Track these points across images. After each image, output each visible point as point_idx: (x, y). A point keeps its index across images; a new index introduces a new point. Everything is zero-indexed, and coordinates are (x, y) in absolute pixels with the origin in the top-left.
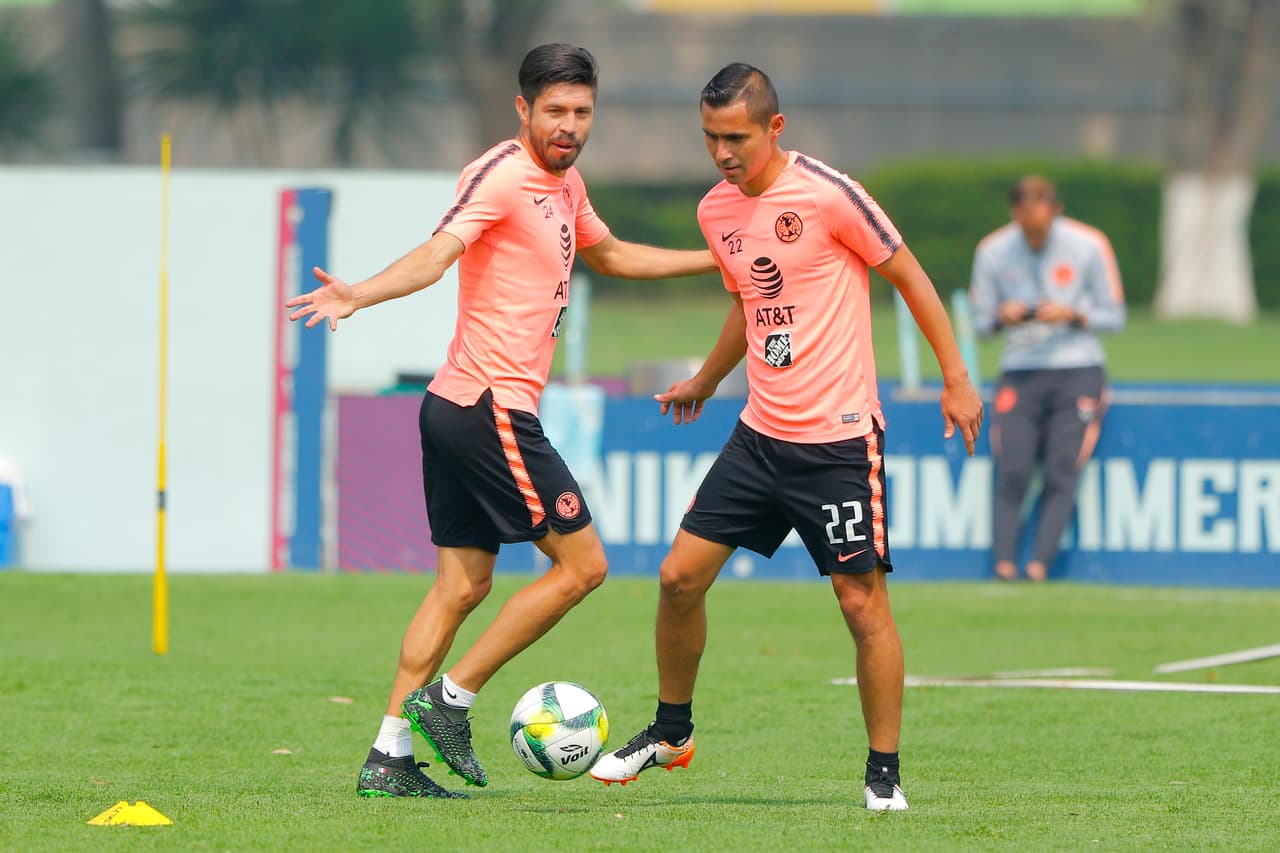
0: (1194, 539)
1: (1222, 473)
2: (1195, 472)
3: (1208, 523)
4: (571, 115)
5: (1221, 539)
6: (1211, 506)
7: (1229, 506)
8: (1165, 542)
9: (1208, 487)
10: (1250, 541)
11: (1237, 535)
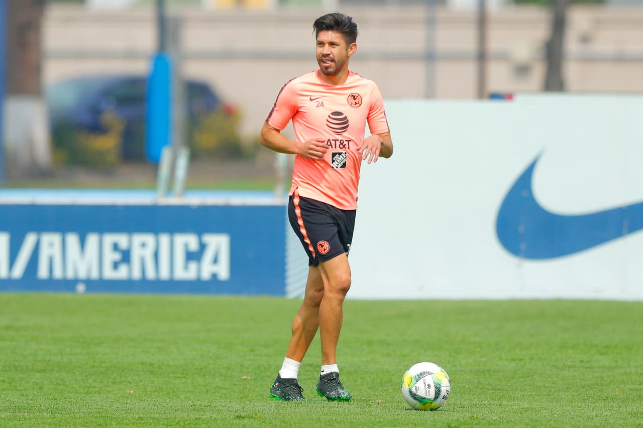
0: (109, 273)
1: (122, 240)
2: (109, 239)
3: (116, 265)
4: (327, 45)
5: (122, 273)
6: (117, 256)
7: (126, 256)
8: (95, 275)
9: (116, 247)
10: (136, 274)
11: (130, 271)
